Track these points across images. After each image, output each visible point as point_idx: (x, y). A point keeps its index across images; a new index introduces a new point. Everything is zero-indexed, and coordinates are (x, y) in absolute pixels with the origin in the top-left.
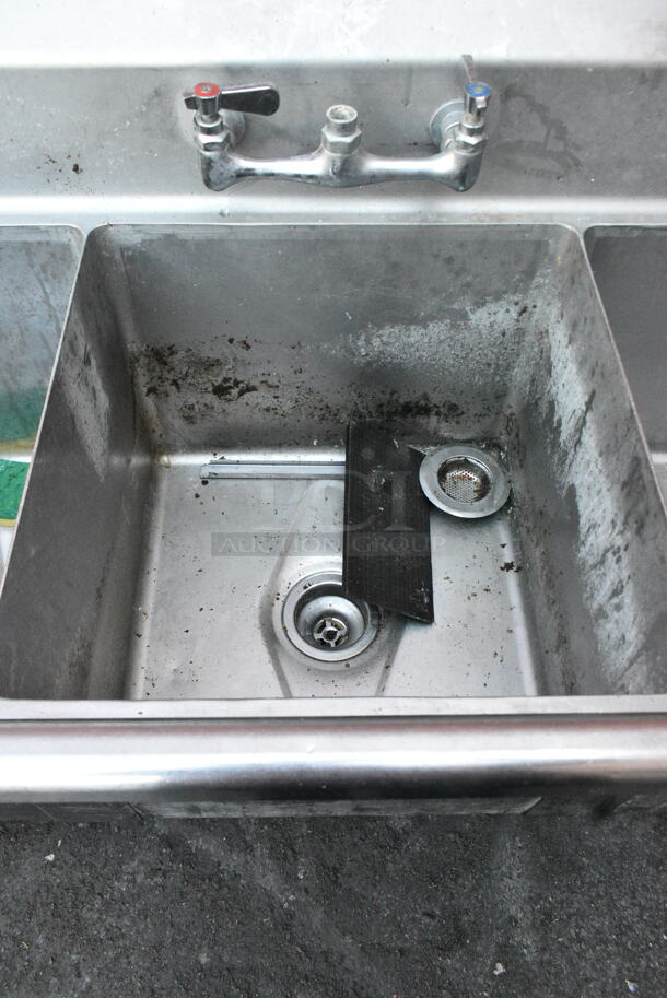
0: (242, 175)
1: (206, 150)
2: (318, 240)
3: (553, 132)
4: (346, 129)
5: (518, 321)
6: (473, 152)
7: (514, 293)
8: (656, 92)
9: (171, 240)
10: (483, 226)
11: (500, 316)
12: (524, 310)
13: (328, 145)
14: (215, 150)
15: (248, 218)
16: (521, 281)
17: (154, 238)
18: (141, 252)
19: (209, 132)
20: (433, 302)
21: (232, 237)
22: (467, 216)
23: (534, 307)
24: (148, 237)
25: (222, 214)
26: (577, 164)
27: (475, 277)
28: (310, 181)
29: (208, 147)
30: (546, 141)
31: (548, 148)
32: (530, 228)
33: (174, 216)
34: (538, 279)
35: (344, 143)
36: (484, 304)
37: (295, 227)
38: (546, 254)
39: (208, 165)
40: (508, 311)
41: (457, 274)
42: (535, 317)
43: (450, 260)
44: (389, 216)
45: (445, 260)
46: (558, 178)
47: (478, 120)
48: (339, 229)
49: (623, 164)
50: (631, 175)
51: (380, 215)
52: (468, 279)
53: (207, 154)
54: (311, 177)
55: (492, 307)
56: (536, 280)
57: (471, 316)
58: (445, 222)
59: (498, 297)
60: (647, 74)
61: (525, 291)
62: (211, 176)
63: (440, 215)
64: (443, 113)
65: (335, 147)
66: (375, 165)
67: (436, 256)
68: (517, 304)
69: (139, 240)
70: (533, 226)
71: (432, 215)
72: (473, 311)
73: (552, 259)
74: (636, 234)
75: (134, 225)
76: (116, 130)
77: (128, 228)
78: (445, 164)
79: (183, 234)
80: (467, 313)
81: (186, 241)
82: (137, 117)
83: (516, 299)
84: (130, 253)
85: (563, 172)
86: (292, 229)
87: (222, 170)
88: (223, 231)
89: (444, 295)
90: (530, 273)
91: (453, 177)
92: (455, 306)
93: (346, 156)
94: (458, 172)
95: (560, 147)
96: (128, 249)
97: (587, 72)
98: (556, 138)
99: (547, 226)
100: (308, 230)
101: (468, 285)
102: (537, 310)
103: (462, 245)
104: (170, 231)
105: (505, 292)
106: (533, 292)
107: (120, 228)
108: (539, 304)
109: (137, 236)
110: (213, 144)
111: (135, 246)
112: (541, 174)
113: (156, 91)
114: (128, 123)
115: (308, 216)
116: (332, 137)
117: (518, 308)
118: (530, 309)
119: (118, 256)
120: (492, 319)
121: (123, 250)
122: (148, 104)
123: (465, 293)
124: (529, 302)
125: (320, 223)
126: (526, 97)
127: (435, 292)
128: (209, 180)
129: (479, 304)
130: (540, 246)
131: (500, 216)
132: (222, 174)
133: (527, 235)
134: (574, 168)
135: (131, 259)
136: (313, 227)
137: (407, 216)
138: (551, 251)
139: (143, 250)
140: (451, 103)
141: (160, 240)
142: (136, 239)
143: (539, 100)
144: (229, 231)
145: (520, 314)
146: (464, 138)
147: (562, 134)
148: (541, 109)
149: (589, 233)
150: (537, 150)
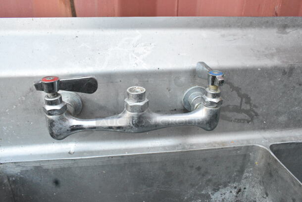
0: (75, 129)
1: (50, 114)
2: (125, 164)
3: (244, 100)
4: (140, 97)
5: (236, 197)
6: (217, 107)
7: (234, 182)
8: (291, 79)
9: (39, 169)
10: (215, 149)
11: (227, 195)
12: (240, 190)
13: (129, 108)
14: (55, 114)
15: (85, 154)
16: (237, 176)
17: (29, 169)
18: (21, 178)
19: (51, 103)
20: (191, 191)
21: (76, 165)
22: (205, 144)
23: (245, 188)
24: (24, 169)
25: (69, 153)
26: (257, 115)
27: (213, 175)
28: (118, 130)
29: (50, 113)
30: (241, 104)
31: (242, 108)
32: (240, 148)
33: (42, 156)
34: (246, 174)
35: (139, 106)
36: (218, 190)
37: (112, 157)
38: (249, 160)
39: (51, 123)
40: (231, 192)
41: (203, 175)
42: (246, 194)
43: (199, 169)
44: (164, 147)
45: (196, 168)
46: (248, 122)
47: (216, 90)
48: (137, 157)
49: (278, 113)
50: (283, 119)
51: (160, 147)
52: (209, 177)
53: (51, 117)
54: (119, 128)
55: (223, 191)
56: (245, 175)
57: (212, 197)
58: (195, 148)
59: (225, 186)
60: (286, 70)
61: (239, 181)
62: (54, 131)
63: (192, 145)
64: (190, 92)
67: (192, 167)
68: (235, 188)
69: (19, 171)
70: (242, 147)
71: (188, 145)
72: (213, 194)
73: (253, 164)
74: (293, 146)
75: (15, 163)
76: (7, 111)
77: (12, 164)
78: (200, 114)
79: (46, 166)
80: (210, 195)
81: (48, 170)
82: (20, 103)
83: (235, 185)
84: (14, 179)
85: (250, 119)
86: (111, 158)
87: (60, 126)
88: (70, 162)
89: (197, 187)
90: (241, 171)
91: (205, 122)
92: (203, 192)
93: (140, 113)
94: (208, 119)
95: (248, 107)
96: (12, 176)
97: (257, 70)
98: (246, 103)
99: (248, 146)
100: (120, 158)
101: (210, 180)
102: (246, 190)
103: (205, 160)
104: (38, 165)
105: (229, 182)
106: (243, 181)
107: (6, 165)
108: (247, 187)
109: (18, 168)
110: (54, 110)
111: (17, 174)
112: (239, 121)
113: (30, 89)
114: (15, 107)
115: (120, 151)
116: (131, 103)
117: (236, 190)
118: (242, 190)
119: (6, 181)
120: (223, 197)
121: (8, 177)
122: (26, 96)
123: (208, 185)
124: (242, 187)
125: (127, 154)
126: (229, 84)
127: (192, 186)
128: (53, 133)
129: (216, 190)
130: (245, 157)
131: (223, 143)
132: (61, 129)
133: (238, 152)
134: (255, 117)
135: (14, 182)
136: (122, 156)
137: (174, 147)
138: (252, 159)
139: (21, 176)
140: (193, 88)
141: (32, 170)
142: (16, 171)
143: (236, 85)
144: (73, 162)
145: (237, 193)
146: (209, 99)
147: (248, 101)
148: (237, 90)
149: (271, 147)
150: (238, 110)
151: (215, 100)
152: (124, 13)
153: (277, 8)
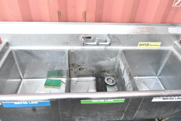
0: (87, 44)
4: (98, 40)
7: (115, 57)
8: (128, 37)
9: (77, 51)
17: (75, 51)
18: (73, 52)
19: (84, 40)
27: (111, 55)
29: (84, 42)
34: (118, 55)
40: (115, 59)
41: (109, 55)
42: (118, 60)
46: (119, 45)
47: (111, 39)
50: (127, 44)
54: (94, 44)
55: (113, 58)
57: (110, 60)
62: (84, 45)
65: (97, 42)
66: (100, 43)
73: (119, 53)
78: (108, 43)
82: (75, 39)
90: (117, 55)
91: (108, 45)
95: (119, 42)
103: (109, 52)
106: (117, 57)
112: (117, 44)
113: (77, 36)
116: (96, 41)
119: (70, 53)
120: (113, 60)
126: (115, 37)
129: (111, 58)
134: (121, 44)
140: (108, 38)
146: (109, 41)
147: (119, 40)
148: (117, 38)
149: (123, 50)
150: (117, 42)
151: (110, 41)
152: (96, 22)
153: (128, 21)
